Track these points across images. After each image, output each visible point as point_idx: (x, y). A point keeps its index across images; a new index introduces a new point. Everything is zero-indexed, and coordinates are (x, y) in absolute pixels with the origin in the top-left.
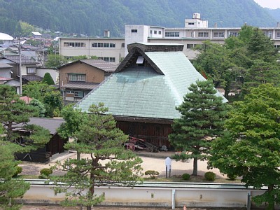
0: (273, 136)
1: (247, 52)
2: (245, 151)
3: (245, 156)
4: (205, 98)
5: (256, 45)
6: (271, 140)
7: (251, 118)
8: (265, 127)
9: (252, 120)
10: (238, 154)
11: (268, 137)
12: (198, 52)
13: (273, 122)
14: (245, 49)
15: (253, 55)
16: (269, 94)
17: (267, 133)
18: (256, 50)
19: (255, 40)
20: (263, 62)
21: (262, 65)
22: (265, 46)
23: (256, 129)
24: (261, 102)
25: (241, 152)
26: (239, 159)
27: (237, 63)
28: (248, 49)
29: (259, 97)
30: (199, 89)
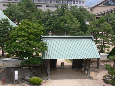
0: (27, 39)
1: (25, 7)
2: (17, 46)
3: (17, 47)
4: (5, 25)
5: (28, 5)
6: (27, 41)
7: (19, 33)
8: (24, 36)
9: (19, 34)
10: (15, 47)
11: (26, 40)
12: (7, 7)
13: (28, 34)
14: (24, 6)
15: (28, 9)
16: (26, 24)
17: (25, 38)
18: (29, 7)
19: (28, 3)
20: (29, 11)
21: (29, 12)
22: (32, 5)
23: (21, 37)
24: (23, 27)
25: (16, 46)
26: (15, 49)
27: (22, 12)
28: (26, 6)
29: (23, 25)
30: (3, 22)
